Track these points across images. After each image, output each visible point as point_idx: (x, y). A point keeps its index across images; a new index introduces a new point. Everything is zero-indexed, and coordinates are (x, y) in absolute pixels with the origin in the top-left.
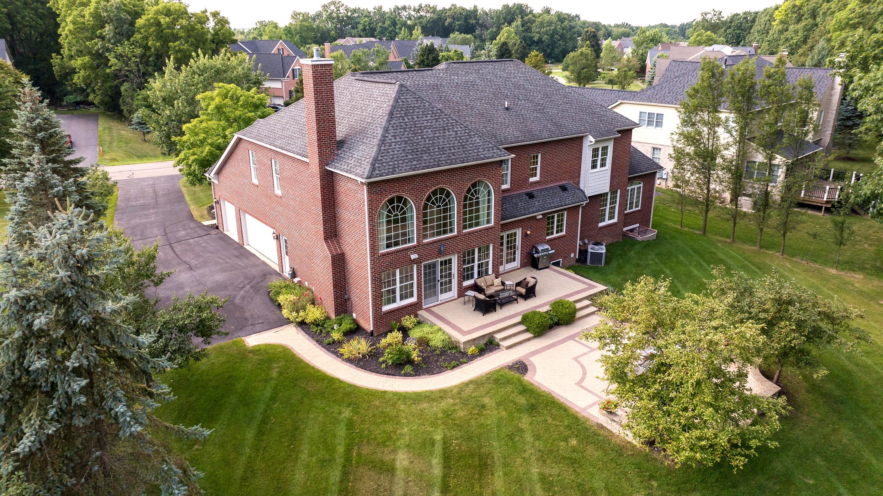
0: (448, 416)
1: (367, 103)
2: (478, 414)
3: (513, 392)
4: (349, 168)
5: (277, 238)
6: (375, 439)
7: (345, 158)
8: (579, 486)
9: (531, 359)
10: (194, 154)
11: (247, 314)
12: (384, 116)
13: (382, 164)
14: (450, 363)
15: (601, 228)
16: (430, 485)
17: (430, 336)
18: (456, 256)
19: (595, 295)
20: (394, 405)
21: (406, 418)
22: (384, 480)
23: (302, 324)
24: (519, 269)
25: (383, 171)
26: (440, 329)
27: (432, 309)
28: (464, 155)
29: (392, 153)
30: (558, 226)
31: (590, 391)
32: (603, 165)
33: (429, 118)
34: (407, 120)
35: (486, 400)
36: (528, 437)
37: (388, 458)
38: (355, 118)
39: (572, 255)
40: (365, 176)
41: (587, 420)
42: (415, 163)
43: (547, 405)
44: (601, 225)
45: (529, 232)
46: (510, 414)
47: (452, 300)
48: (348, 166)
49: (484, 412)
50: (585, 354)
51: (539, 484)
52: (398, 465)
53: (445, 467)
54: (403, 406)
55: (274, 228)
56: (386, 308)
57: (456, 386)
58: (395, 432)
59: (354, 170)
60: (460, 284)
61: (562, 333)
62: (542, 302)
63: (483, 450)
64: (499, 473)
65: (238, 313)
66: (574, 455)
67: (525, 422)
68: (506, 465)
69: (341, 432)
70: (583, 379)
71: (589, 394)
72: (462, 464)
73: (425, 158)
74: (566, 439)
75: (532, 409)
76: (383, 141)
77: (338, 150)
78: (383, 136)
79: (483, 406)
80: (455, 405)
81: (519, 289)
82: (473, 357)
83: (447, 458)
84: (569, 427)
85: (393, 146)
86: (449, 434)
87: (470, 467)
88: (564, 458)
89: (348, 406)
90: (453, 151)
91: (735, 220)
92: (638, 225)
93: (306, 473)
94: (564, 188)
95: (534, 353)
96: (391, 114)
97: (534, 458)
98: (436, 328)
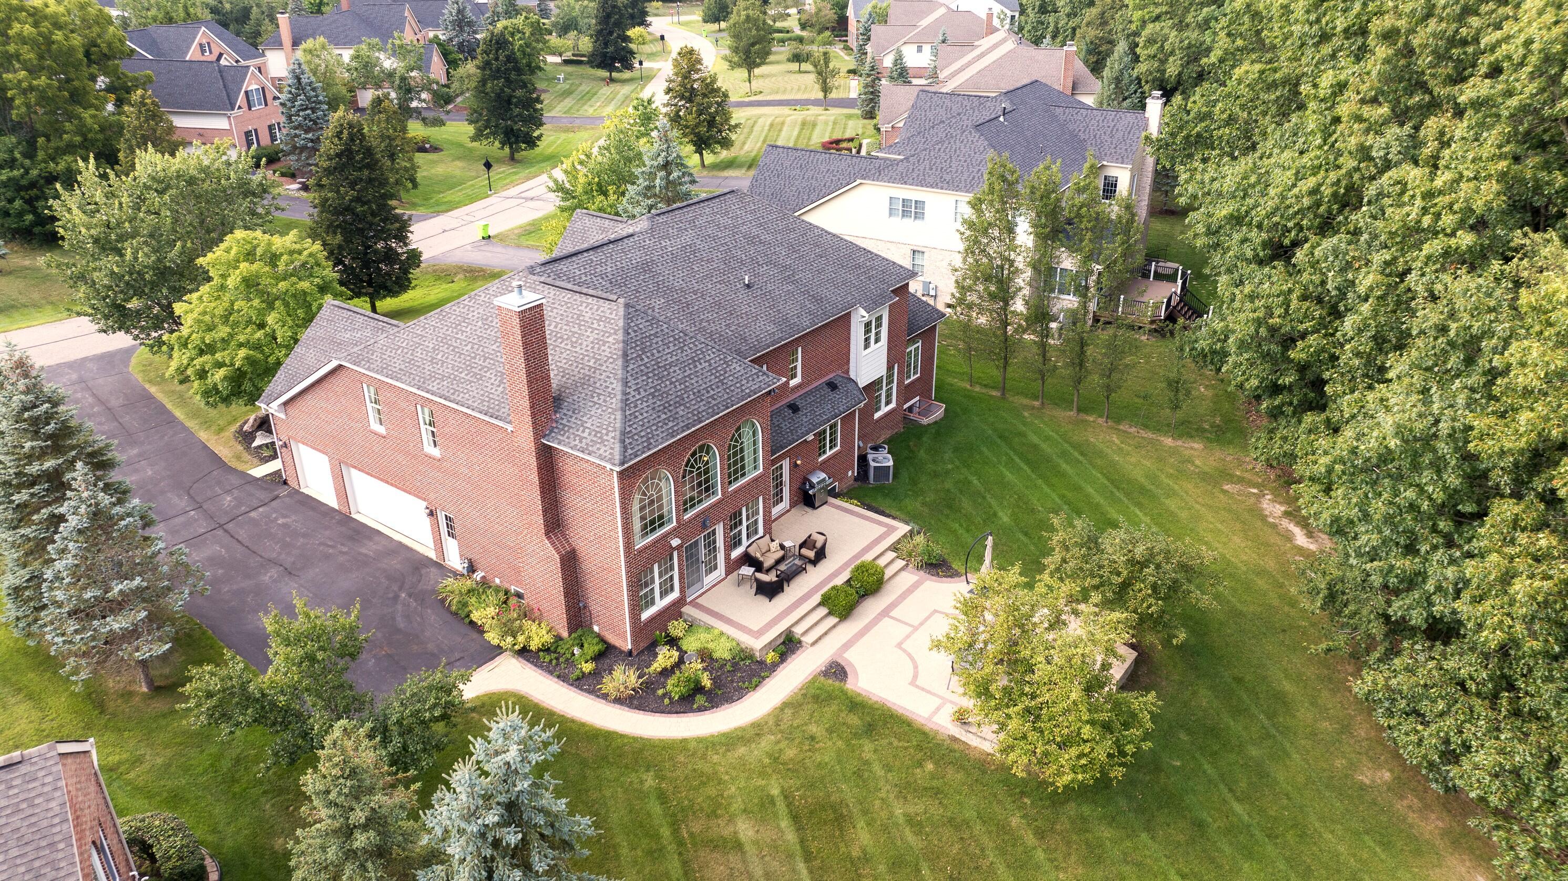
0: (776, 760)
1: (576, 330)
2: (810, 750)
3: (841, 711)
4: (583, 445)
5: (431, 514)
6: (702, 809)
7: (570, 427)
8: (951, 820)
9: (846, 655)
10: (220, 365)
11: (431, 646)
12: (615, 360)
13: (632, 437)
14: (750, 682)
15: (877, 421)
16: (790, 856)
17: (711, 646)
18: (721, 524)
19: (898, 542)
20: (704, 757)
21: (727, 773)
22: (734, 859)
23: (524, 652)
24: (788, 511)
25: (637, 448)
26: (722, 634)
27: (698, 601)
28: (726, 396)
29: (640, 417)
30: (831, 441)
31: (928, 692)
32: (877, 341)
33: (672, 348)
34: (646, 360)
35: (813, 729)
36: (878, 769)
37: (727, 832)
38: (564, 355)
39: (850, 473)
40: (617, 462)
41: (937, 732)
42: (671, 424)
43: (886, 723)
44: (877, 415)
45: (799, 462)
46: (848, 743)
47: (719, 582)
48: (581, 442)
49: (817, 746)
50: (908, 637)
51: (908, 829)
52: (741, 836)
53: (798, 830)
54: (715, 757)
55: (424, 500)
56: (646, 615)
57: (769, 715)
58: (722, 795)
59: (594, 449)
60: (727, 557)
61: (872, 607)
62: (836, 566)
63: (833, 798)
64: (861, 824)
65: (415, 647)
66: (935, 783)
67: (868, 748)
68: (865, 812)
69: (656, 808)
70: (915, 676)
71: (929, 696)
72: (816, 820)
73: (681, 413)
74: (920, 764)
75: (870, 729)
76: (626, 402)
77: (556, 412)
78: (625, 394)
79: (813, 738)
80: (778, 742)
81: (804, 551)
82: (774, 667)
83: (795, 818)
84: (919, 748)
85: (640, 406)
86: (786, 786)
87: (825, 823)
88: (925, 789)
89: (648, 770)
90: (712, 393)
91: (1043, 379)
92: (918, 398)
93: (638, 872)
94: (832, 386)
95: (847, 646)
96: (625, 355)
97: (892, 796)
98: (716, 632)
